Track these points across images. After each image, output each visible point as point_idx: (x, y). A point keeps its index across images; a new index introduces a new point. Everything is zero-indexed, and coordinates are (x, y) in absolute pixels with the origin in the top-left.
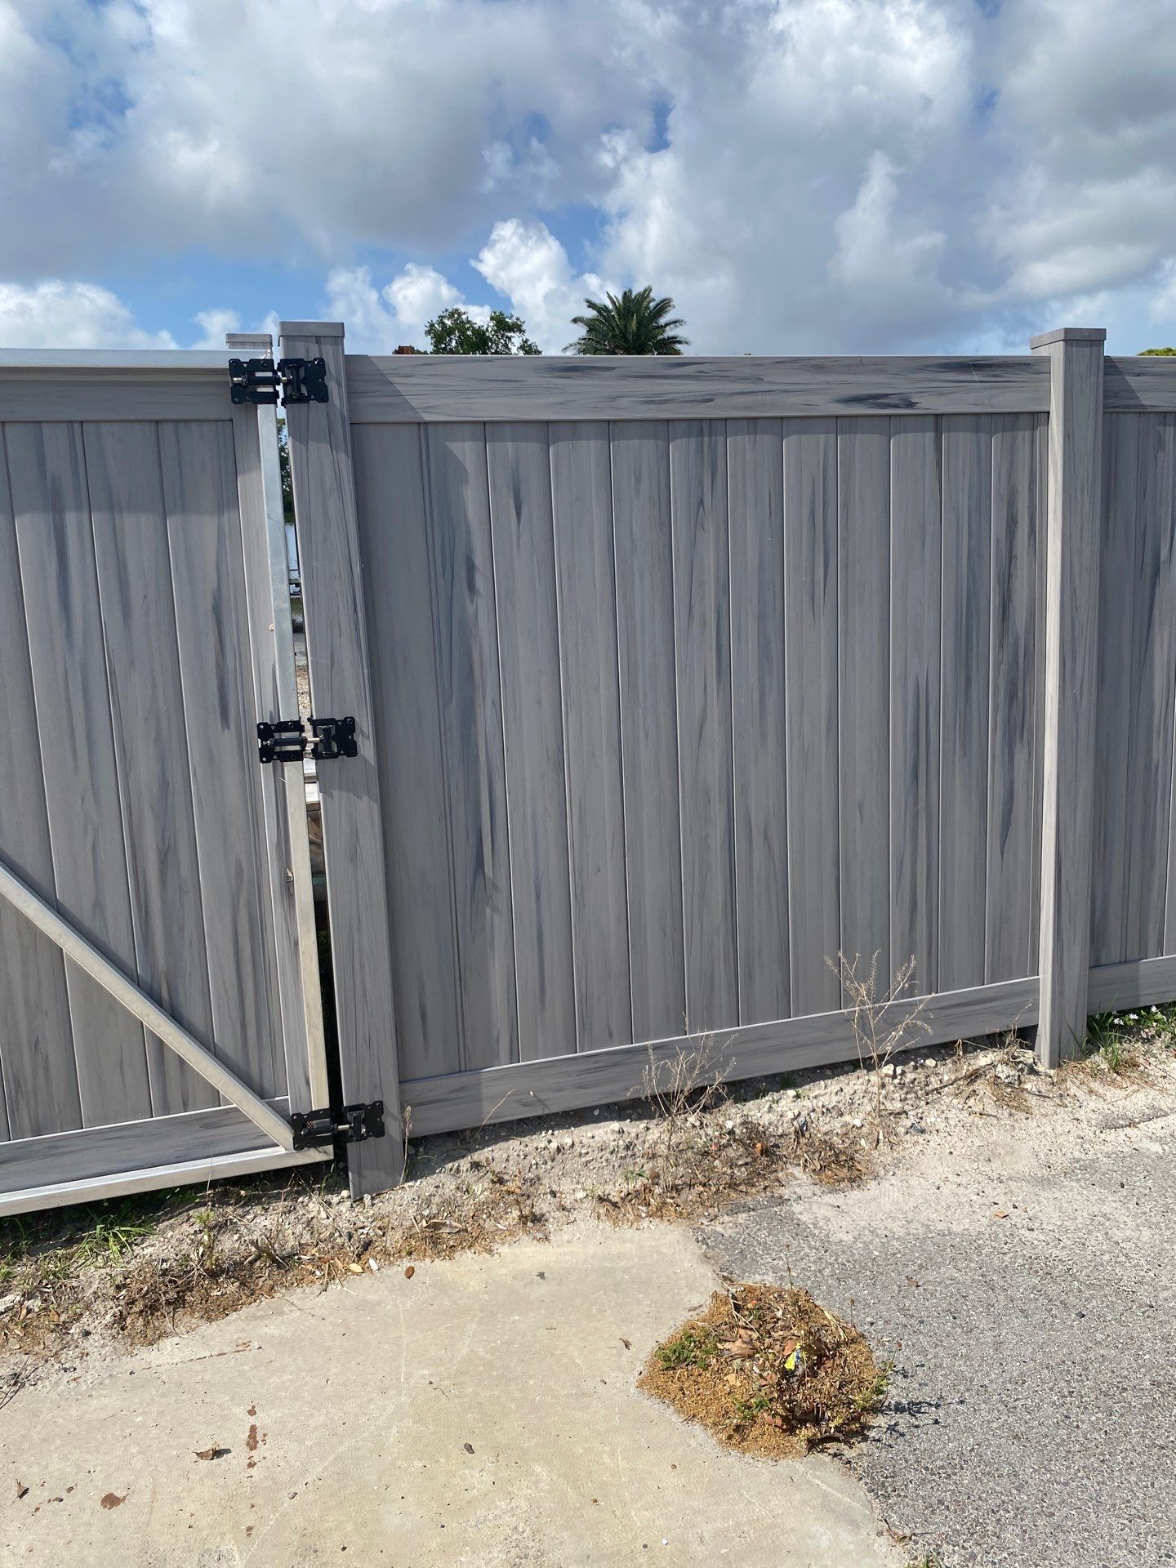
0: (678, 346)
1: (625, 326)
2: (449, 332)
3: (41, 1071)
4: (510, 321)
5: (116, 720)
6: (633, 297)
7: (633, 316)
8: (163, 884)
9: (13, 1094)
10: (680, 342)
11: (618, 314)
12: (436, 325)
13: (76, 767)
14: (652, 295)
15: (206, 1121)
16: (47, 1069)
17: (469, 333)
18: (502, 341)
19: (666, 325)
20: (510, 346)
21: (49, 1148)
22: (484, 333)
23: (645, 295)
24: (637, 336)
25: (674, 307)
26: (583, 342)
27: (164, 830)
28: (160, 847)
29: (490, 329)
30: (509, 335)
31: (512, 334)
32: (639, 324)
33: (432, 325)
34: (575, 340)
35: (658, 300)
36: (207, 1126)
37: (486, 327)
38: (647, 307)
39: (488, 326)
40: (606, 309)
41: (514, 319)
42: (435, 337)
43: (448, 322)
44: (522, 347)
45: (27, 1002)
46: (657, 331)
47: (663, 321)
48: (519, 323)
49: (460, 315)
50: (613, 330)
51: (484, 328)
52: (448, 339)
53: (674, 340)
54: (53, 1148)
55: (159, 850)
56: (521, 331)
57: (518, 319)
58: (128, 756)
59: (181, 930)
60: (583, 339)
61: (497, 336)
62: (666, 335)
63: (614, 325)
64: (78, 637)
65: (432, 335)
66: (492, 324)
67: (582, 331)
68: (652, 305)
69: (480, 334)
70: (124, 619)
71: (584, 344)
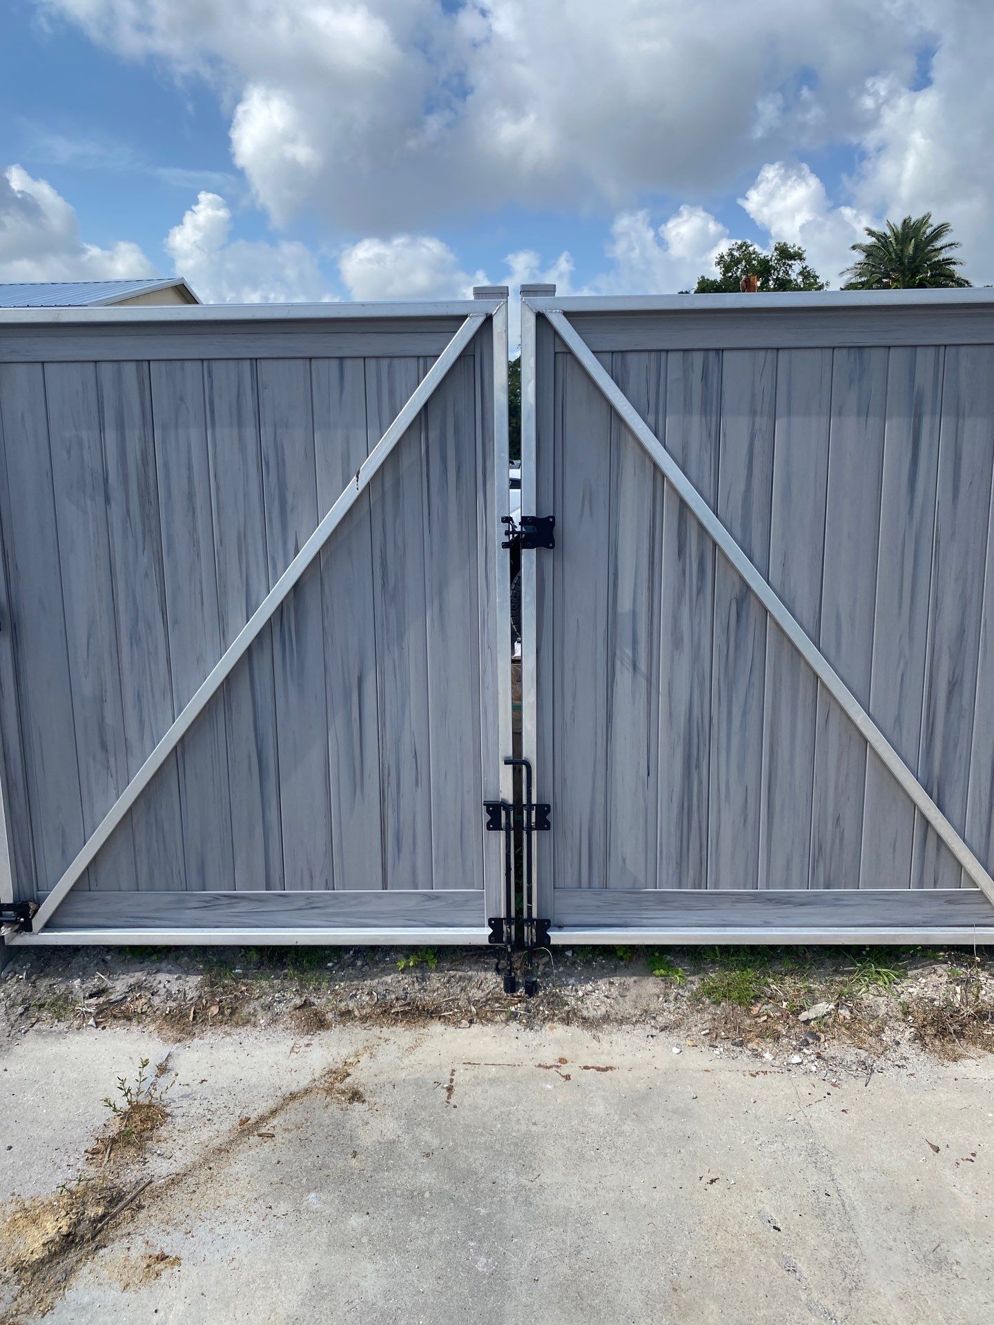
0: (952, 267)
1: (902, 251)
2: (735, 262)
3: (837, 841)
4: (792, 251)
5: (934, 578)
6: (912, 224)
7: (911, 241)
8: (948, 709)
9: (816, 856)
10: (954, 263)
11: (896, 240)
12: (726, 257)
13: (900, 614)
14: (930, 221)
15: (949, 898)
16: (842, 839)
17: (754, 262)
18: (783, 268)
19: (942, 248)
20: (790, 273)
21: (835, 899)
22: (768, 261)
23: (924, 221)
24: (913, 258)
25: (952, 231)
26: (859, 266)
27: (955, 669)
28: (950, 680)
29: (774, 258)
30: (790, 263)
31: (793, 262)
32: (916, 247)
33: (722, 257)
34: (851, 265)
35: (935, 226)
36: (949, 902)
37: (770, 256)
38: (924, 233)
39: (772, 256)
40: (885, 236)
41: (796, 249)
42: (724, 266)
43: (736, 254)
44: (801, 273)
45: (836, 788)
46: (933, 254)
47: (938, 244)
48: (800, 251)
49: (747, 247)
50: (890, 255)
51: (769, 258)
52: (735, 268)
53: (949, 262)
54: (837, 901)
55: (949, 683)
56: (801, 259)
57: (799, 249)
58: (939, 607)
59: (955, 746)
60: (859, 264)
61: (779, 264)
62: (941, 257)
63: (891, 250)
64: (917, 515)
65: (722, 265)
66: (776, 254)
67: (860, 257)
68: (929, 231)
69: (765, 263)
70: (953, 501)
71: (860, 268)
